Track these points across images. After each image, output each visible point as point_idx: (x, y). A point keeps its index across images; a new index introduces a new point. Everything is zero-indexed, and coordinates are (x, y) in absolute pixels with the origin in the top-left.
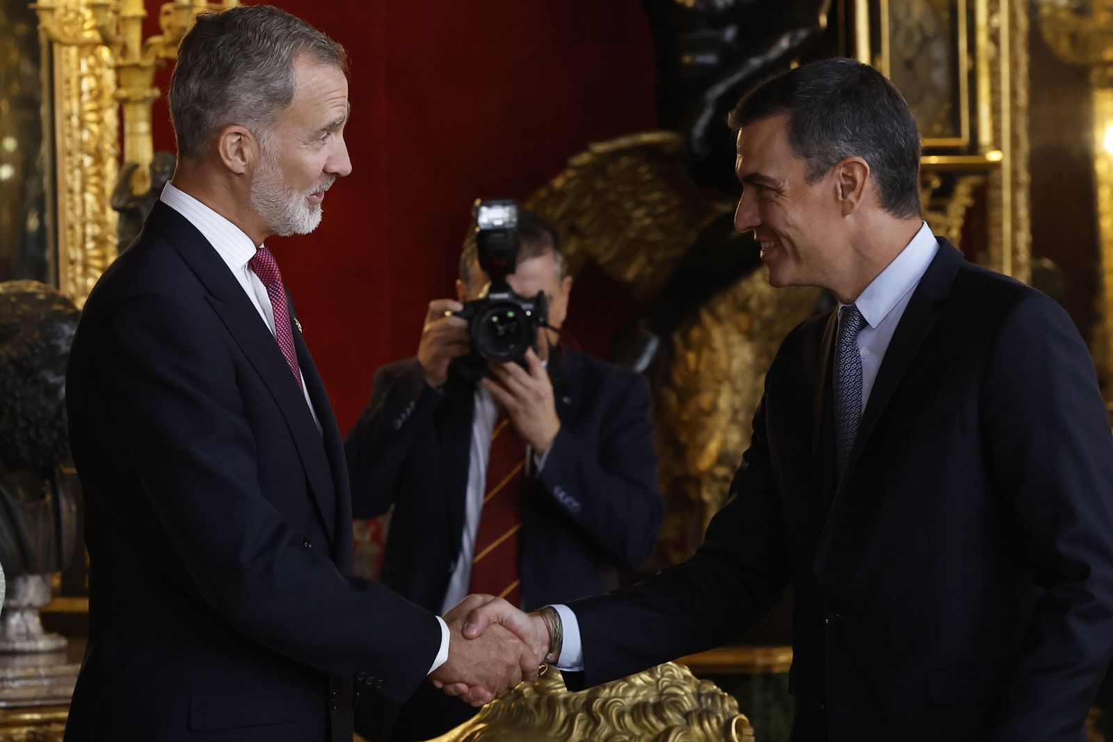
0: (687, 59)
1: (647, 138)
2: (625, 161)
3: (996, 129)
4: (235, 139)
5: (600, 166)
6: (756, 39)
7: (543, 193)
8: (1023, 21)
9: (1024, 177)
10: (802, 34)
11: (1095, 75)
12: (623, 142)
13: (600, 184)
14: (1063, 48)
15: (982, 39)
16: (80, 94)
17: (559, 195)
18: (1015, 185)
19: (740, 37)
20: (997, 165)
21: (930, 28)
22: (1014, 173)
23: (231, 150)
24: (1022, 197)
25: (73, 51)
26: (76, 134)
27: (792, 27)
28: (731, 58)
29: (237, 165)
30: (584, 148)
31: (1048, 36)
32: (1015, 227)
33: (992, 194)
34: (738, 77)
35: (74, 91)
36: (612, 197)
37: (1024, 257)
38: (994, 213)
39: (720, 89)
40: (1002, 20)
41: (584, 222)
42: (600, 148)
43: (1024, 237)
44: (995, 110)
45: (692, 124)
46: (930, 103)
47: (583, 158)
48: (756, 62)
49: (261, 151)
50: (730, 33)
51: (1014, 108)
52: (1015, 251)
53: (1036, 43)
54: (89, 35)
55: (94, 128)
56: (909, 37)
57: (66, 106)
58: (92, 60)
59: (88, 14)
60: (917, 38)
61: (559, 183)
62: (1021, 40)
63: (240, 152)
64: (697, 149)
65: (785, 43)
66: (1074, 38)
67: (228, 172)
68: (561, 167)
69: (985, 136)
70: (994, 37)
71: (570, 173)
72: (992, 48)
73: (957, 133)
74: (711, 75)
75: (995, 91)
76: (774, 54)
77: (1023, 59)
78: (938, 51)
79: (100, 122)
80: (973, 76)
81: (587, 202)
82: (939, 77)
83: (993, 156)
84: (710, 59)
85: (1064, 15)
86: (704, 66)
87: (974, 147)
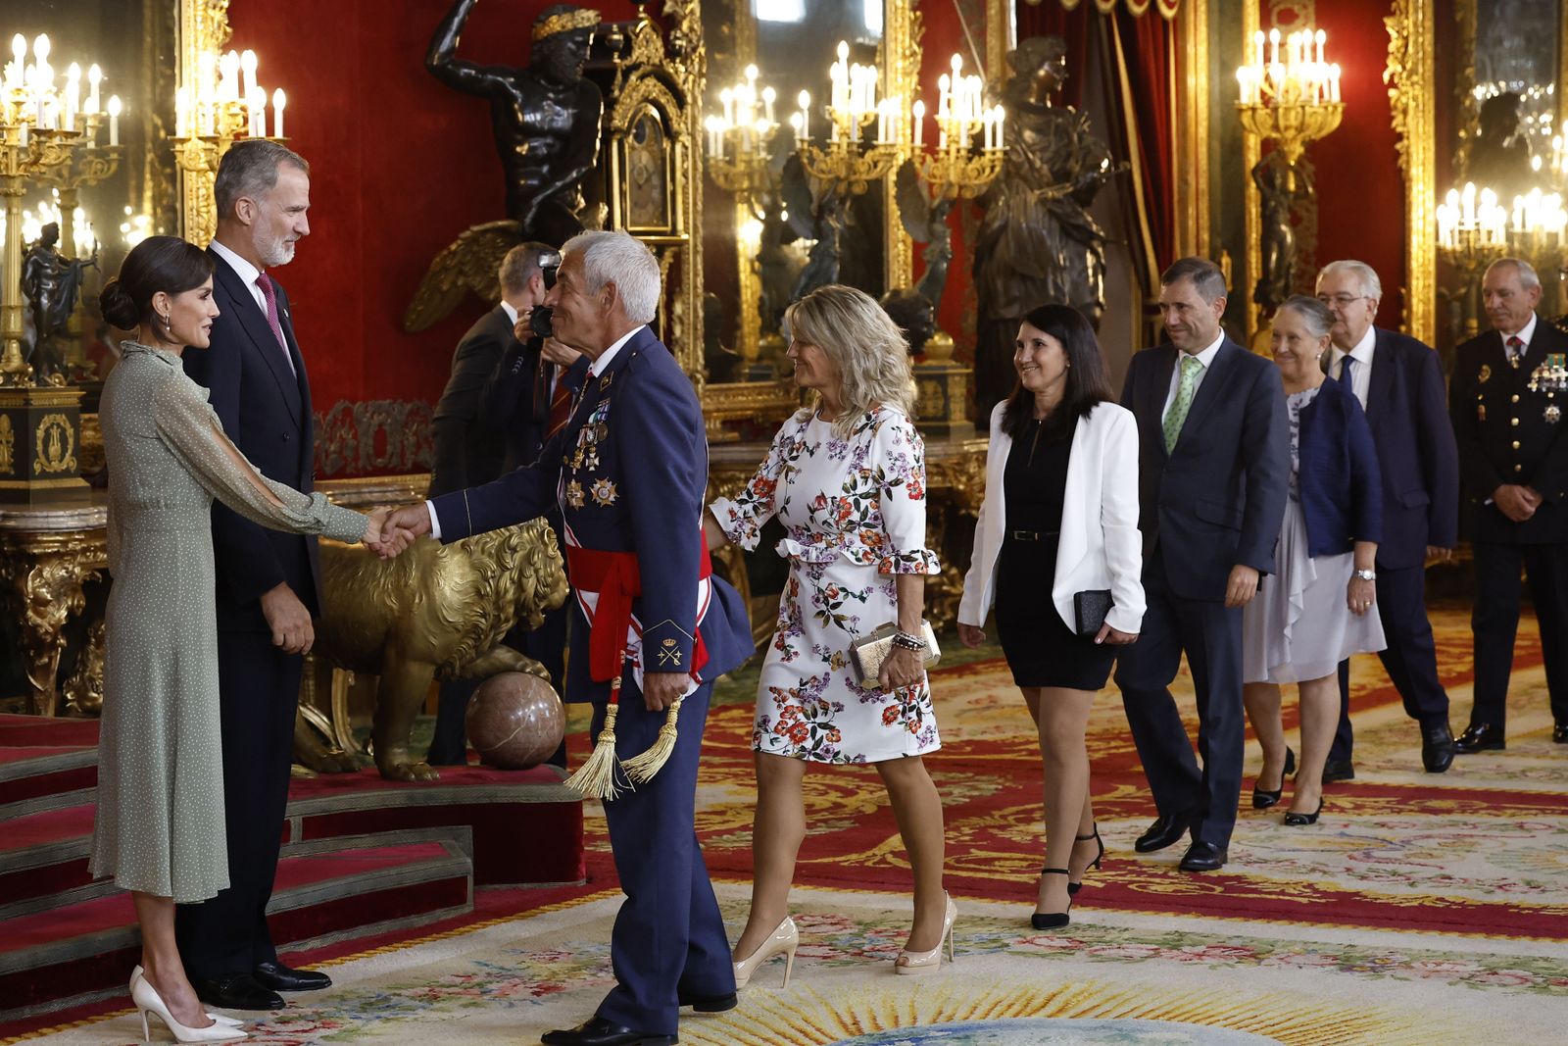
0: (522, 182)
1: (500, 223)
2: (489, 236)
3: (686, 223)
4: (245, 204)
5: (475, 239)
6: (558, 172)
7: (445, 252)
8: (700, 166)
9: (700, 248)
10: (584, 170)
11: (737, 198)
12: (488, 225)
13: (475, 248)
14: (721, 181)
15: (679, 174)
16: (198, 198)
17: (454, 254)
18: (696, 252)
19: (549, 171)
20: (686, 242)
21: (651, 168)
22: (695, 246)
23: (243, 212)
24: (699, 259)
25: (194, 174)
26: (196, 219)
27: (578, 166)
28: (546, 182)
29: (246, 219)
30: (467, 228)
31: (713, 175)
32: (696, 275)
33: (684, 257)
34: (549, 192)
35: (195, 196)
36: (482, 255)
37: (700, 290)
38: (685, 267)
39: (540, 198)
40: (689, 164)
41: (466, 269)
42: (476, 228)
43: (700, 280)
44: (686, 213)
45: (525, 217)
46: (650, 208)
47: (467, 234)
48: (559, 184)
49: (259, 213)
50: (545, 169)
51: (695, 211)
52: (695, 287)
53: (706, 174)
54: (205, 166)
55: (205, 215)
56: (640, 174)
57: (190, 203)
58: (204, 179)
59: (202, 155)
60: (645, 176)
61: (453, 247)
62: (699, 175)
63: (248, 212)
64: (527, 230)
65: (574, 174)
66: (726, 176)
67: (243, 224)
68: (454, 239)
69: (680, 226)
70: (685, 175)
71: (460, 242)
72: (683, 179)
73: (667, 225)
74: (536, 191)
75: (685, 203)
76: (568, 179)
77: (700, 185)
78: (656, 181)
79: (208, 212)
80: (674, 194)
81: (469, 258)
82: (656, 194)
83: (685, 237)
84: (535, 182)
85: (721, 164)
86: (532, 185)
87: (674, 232)
